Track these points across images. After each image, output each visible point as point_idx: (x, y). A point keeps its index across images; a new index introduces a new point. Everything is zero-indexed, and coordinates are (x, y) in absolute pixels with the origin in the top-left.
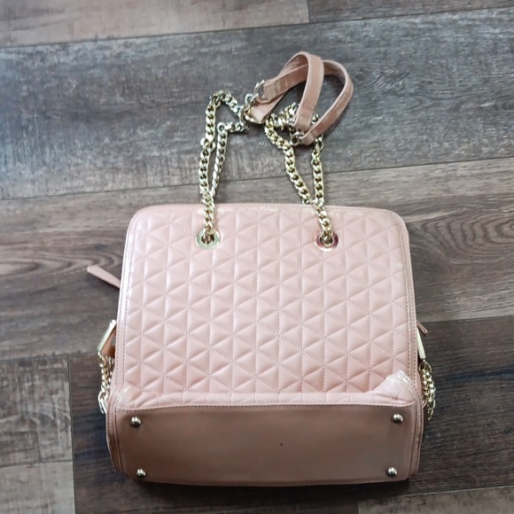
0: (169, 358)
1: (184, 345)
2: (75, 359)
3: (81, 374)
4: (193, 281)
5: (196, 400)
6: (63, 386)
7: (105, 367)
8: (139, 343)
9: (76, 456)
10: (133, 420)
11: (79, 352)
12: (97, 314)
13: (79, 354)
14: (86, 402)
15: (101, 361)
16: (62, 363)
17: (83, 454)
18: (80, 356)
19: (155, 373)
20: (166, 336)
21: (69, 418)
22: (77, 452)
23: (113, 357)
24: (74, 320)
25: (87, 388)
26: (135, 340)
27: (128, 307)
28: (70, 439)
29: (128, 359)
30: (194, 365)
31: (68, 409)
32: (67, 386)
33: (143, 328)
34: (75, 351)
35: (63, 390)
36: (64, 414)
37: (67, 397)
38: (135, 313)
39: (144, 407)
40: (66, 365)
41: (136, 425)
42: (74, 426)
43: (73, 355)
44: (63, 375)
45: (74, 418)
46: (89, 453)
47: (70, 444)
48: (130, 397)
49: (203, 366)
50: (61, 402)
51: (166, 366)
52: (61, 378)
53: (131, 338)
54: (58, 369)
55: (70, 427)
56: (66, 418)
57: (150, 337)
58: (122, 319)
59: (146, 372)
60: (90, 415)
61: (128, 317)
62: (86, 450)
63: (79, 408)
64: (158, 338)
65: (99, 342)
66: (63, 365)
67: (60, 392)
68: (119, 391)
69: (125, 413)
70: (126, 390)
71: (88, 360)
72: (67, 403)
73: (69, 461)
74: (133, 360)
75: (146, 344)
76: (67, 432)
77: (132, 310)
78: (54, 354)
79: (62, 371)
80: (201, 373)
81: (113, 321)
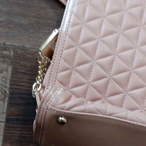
0: (97, 70)
1: (111, 63)
2: (19, 51)
3: (22, 63)
4: (129, 11)
5: (118, 115)
6: (7, 68)
7: (42, 64)
8: (75, 53)
9: (8, 120)
10: (60, 118)
11: (23, 46)
12: (42, 21)
13: (23, 48)
14: (22, 84)
15: (40, 59)
16: (10, 51)
17: (13, 120)
18: (23, 50)
19: (82, 79)
20: (98, 52)
21: (8, 92)
22: (8, 117)
23: (51, 58)
24: (24, 21)
25: (25, 73)
26: (72, 50)
27: (71, 21)
28: (6, 107)
29: (63, 64)
30: (116, 81)
31: (8, 86)
32: (10, 69)
33: (80, 41)
34: (21, 45)
35: (7, 71)
36: (5, 89)
37: (9, 77)
38: (77, 27)
39: (72, 111)
40: (12, 53)
41: (62, 123)
42: (10, 98)
43: (19, 47)
44: (9, 60)
45: (11, 93)
46: (17, 120)
47: (5, 111)
48: (62, 100)
49: (123, 84)
50: (4, 79)
51: (92, 76)
52: (7, 62)
53: (69, 47)
54: (5, 55)
55: (7, 99)
56: (5, 91)
57: (84, 50)
58: (64, 29)
59: (76, 77)
60: (23, 94)
61: (70, 29)
62: (16, 117)
63: (16, 87)
64: (91, 52)
65: (43, 42)
66: (11, 53)
67: (5, 72)
68: (54, 92)
69: (55, 113)
70: (59, 92)
71: (29, 53)
72: (8, 81)
73: (2, 122)
74: (67, 65)
75: (80, 55)
76: (4, 102)
77: (75, 25)
78: (4, 44)
79: (9, 57)
80: (120, 88)
81: (56, 30)
